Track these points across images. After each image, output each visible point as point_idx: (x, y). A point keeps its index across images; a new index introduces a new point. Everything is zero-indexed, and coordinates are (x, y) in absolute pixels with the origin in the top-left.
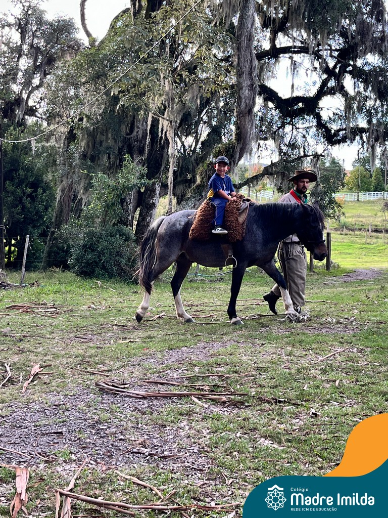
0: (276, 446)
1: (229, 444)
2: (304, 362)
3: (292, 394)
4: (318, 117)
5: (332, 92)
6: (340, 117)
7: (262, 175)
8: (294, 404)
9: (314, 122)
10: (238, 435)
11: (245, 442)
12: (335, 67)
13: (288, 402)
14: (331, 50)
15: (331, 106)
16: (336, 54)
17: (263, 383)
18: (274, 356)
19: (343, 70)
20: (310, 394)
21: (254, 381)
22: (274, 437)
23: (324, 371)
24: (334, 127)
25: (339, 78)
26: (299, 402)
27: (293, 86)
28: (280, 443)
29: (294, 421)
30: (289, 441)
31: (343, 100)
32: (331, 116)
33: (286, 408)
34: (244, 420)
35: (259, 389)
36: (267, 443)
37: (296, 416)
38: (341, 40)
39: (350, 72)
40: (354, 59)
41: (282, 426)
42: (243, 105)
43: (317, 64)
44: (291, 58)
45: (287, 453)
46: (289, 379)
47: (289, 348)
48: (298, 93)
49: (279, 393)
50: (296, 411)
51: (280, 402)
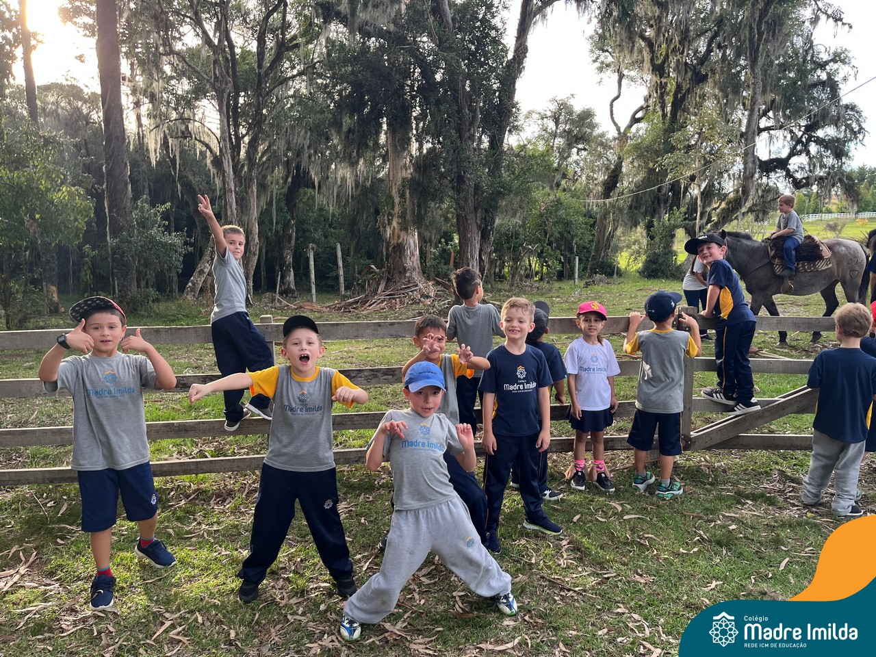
4: (788, 171)
5: (799, 153)
6: (802, 169)
7: (748, 212)
9: (784, 173)
12: (802, 137)
14: (800, 126)
15: (796, 162)
16: (803, 129)
19: (809, 140)
24: (798, 176)
25: (806, 146)
27: (770, 152)
31: (807, 158)
32: (798, 169)
39: (814, 141)
40: (816, 131)
42: (748, 173)
43: (789, 137)
44: (769, 133)
48: (773, 156)
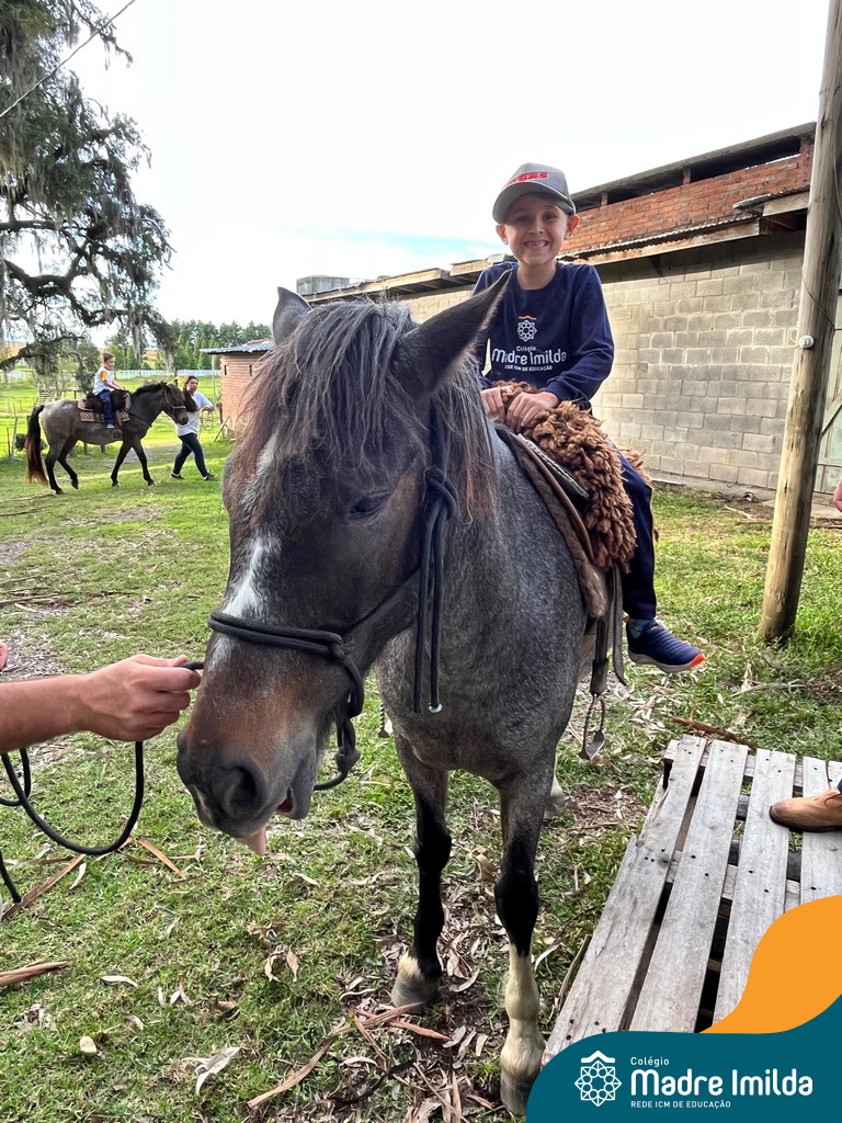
0: (123, 637)
1: (74, 645)
2: (120, 551)
3: (119, 584)
4: (73, 299)
5: (84, 272)
8: (125, 594)
9: (68, 302)
10: (81, 633)
11: (88, 639)
12: (84, 247)
13: (119, 593)
14: (80, 229)
16: (84, 232)
17: (84, 577)
18: (87, 549)
20: (137, 582)
21: (75, 577)
22: (117, 629)
23: (142, 558)
24: (90, 308)
25: (89, 259)
26: (128, 591)
27: (40, 264)
28: (125, 633)
29: (131, 610)
30: (134, 630)
31: (97, 280)
32: (86, 297)
33: (118, 599)
34: (81, 617)
35: (83, 585)
36: (113, 635)
37: (131, 604)
38: (87, 218)
39: (99, 253)
40: (104, 238)
41: (121, 617)
44: (34, 232)
45: (136, 641)
46: (110, 570)
47: (101, 540)
48: (47, 272)
49: (106, 585)
50: (129, 600)
51: (110, 594)
